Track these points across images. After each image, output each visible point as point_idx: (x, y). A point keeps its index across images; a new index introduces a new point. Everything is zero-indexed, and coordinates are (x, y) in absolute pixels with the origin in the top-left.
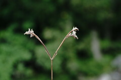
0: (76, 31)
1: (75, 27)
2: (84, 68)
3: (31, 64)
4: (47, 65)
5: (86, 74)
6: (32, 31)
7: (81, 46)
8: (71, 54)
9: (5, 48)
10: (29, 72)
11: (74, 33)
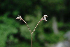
0: (46, 17)
1: (45, 15)
2: (48, 39)
3: (17, 36)
4: (27, 37)
5: (49, 42)
6: (21, 17)
7: (47, 26)
8: (41, 30)
9: (2, 26)
10: (16, 40)
11: (45, 18)
